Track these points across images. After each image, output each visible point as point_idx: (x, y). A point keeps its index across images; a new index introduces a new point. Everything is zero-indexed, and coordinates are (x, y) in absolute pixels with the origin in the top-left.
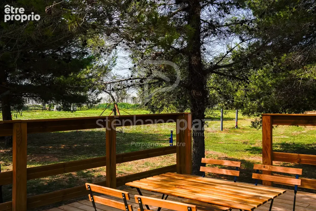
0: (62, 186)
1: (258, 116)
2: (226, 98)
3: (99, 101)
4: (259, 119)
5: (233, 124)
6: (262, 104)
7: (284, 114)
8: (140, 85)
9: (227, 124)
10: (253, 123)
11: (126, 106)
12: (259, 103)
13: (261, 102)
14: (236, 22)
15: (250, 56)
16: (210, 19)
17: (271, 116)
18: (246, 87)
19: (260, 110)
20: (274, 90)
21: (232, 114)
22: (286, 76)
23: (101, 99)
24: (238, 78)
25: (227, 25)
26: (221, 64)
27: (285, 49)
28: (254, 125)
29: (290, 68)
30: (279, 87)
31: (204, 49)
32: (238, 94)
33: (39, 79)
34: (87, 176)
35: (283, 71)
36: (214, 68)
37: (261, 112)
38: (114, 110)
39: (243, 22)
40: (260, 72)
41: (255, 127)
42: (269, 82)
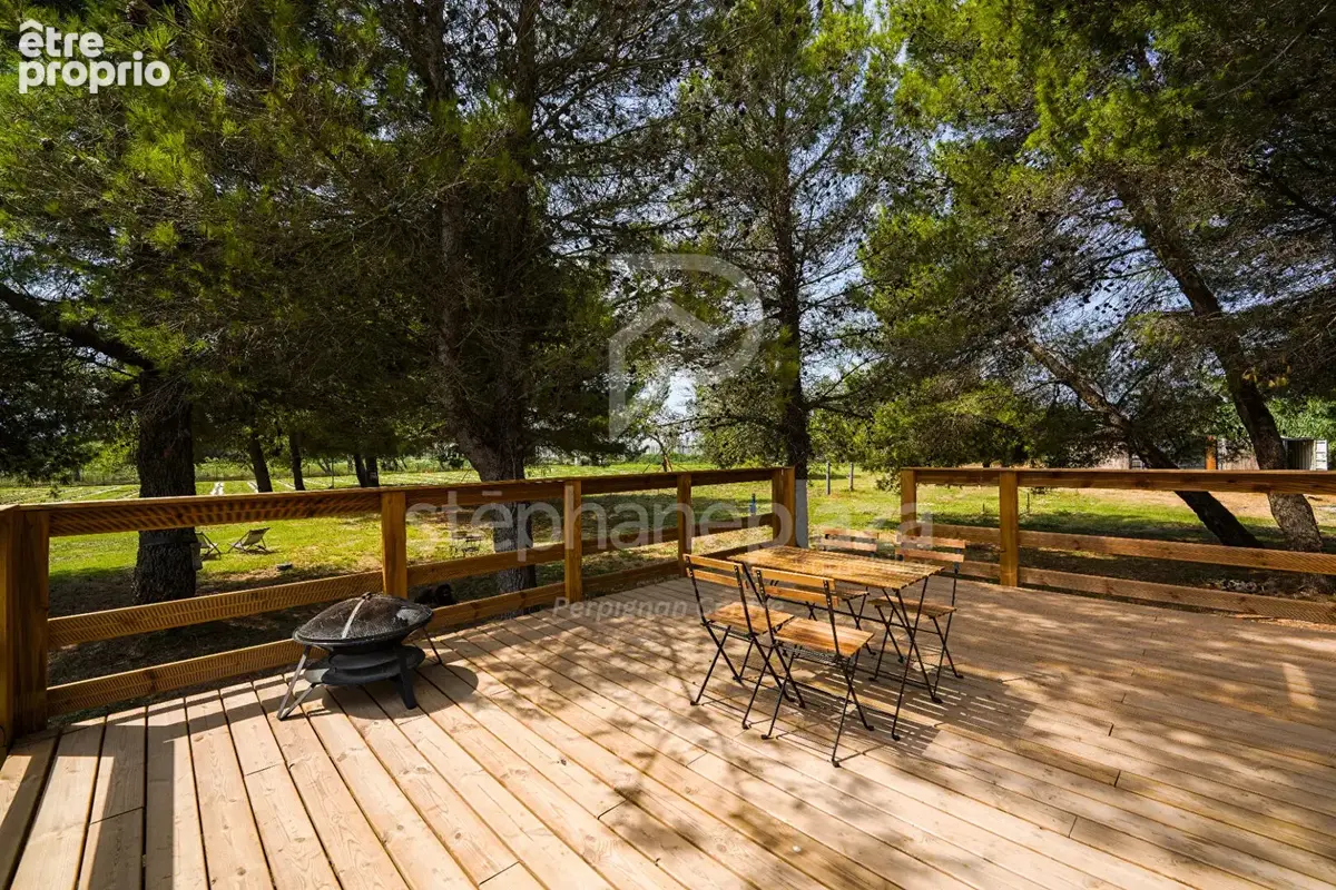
0: (600, 572)
1: (887, 471)
2: (842, 444)
3: (644, 451)
4: (888, 476)
5: (845, 484)
6: (894, 454)
7: (927, 468)
8: (711, 428)
9: (837, 485)
10: (879, 482)
11: (680, 458)
12: (889, 453)
13: (892, 450)
14: (851, 332)
15: (876, 382)
16: (813, 330)
17: (915, 471)
18: (869, 428)
19: (890, 463)
20: (912, 431)
21: (844, 469)
22: (930, 411)
23: (647, 447)
24: (856, 416)
25: (839, 337)
26: (833, 394)
27: (930, 370)
28: (881, 486)
29: (936, 399)
30: (920, 427)
31: (805, 373)
32: (856, 439)
33: (560, 419)
34: (634, 559)
35: (925, 403)
36: (822, 402)
37: (891, 465)
38: (664, 465)
39: (863, 332)
40: (890, 406)
41: (884, 489)
42: (904, 421)
